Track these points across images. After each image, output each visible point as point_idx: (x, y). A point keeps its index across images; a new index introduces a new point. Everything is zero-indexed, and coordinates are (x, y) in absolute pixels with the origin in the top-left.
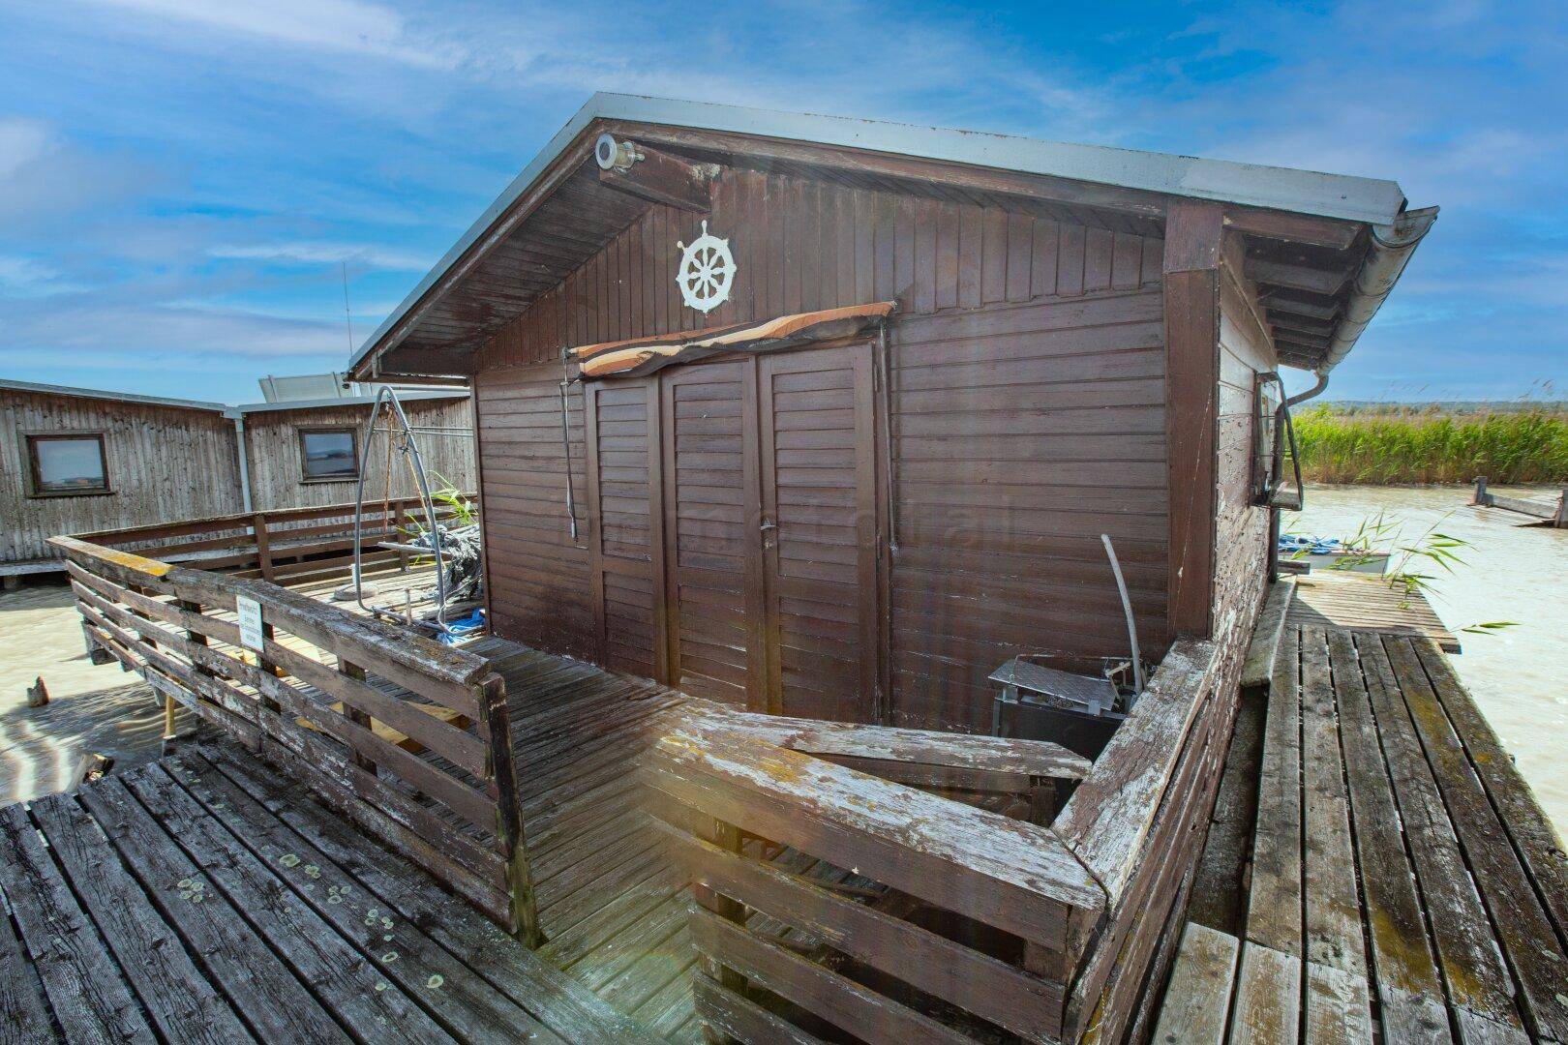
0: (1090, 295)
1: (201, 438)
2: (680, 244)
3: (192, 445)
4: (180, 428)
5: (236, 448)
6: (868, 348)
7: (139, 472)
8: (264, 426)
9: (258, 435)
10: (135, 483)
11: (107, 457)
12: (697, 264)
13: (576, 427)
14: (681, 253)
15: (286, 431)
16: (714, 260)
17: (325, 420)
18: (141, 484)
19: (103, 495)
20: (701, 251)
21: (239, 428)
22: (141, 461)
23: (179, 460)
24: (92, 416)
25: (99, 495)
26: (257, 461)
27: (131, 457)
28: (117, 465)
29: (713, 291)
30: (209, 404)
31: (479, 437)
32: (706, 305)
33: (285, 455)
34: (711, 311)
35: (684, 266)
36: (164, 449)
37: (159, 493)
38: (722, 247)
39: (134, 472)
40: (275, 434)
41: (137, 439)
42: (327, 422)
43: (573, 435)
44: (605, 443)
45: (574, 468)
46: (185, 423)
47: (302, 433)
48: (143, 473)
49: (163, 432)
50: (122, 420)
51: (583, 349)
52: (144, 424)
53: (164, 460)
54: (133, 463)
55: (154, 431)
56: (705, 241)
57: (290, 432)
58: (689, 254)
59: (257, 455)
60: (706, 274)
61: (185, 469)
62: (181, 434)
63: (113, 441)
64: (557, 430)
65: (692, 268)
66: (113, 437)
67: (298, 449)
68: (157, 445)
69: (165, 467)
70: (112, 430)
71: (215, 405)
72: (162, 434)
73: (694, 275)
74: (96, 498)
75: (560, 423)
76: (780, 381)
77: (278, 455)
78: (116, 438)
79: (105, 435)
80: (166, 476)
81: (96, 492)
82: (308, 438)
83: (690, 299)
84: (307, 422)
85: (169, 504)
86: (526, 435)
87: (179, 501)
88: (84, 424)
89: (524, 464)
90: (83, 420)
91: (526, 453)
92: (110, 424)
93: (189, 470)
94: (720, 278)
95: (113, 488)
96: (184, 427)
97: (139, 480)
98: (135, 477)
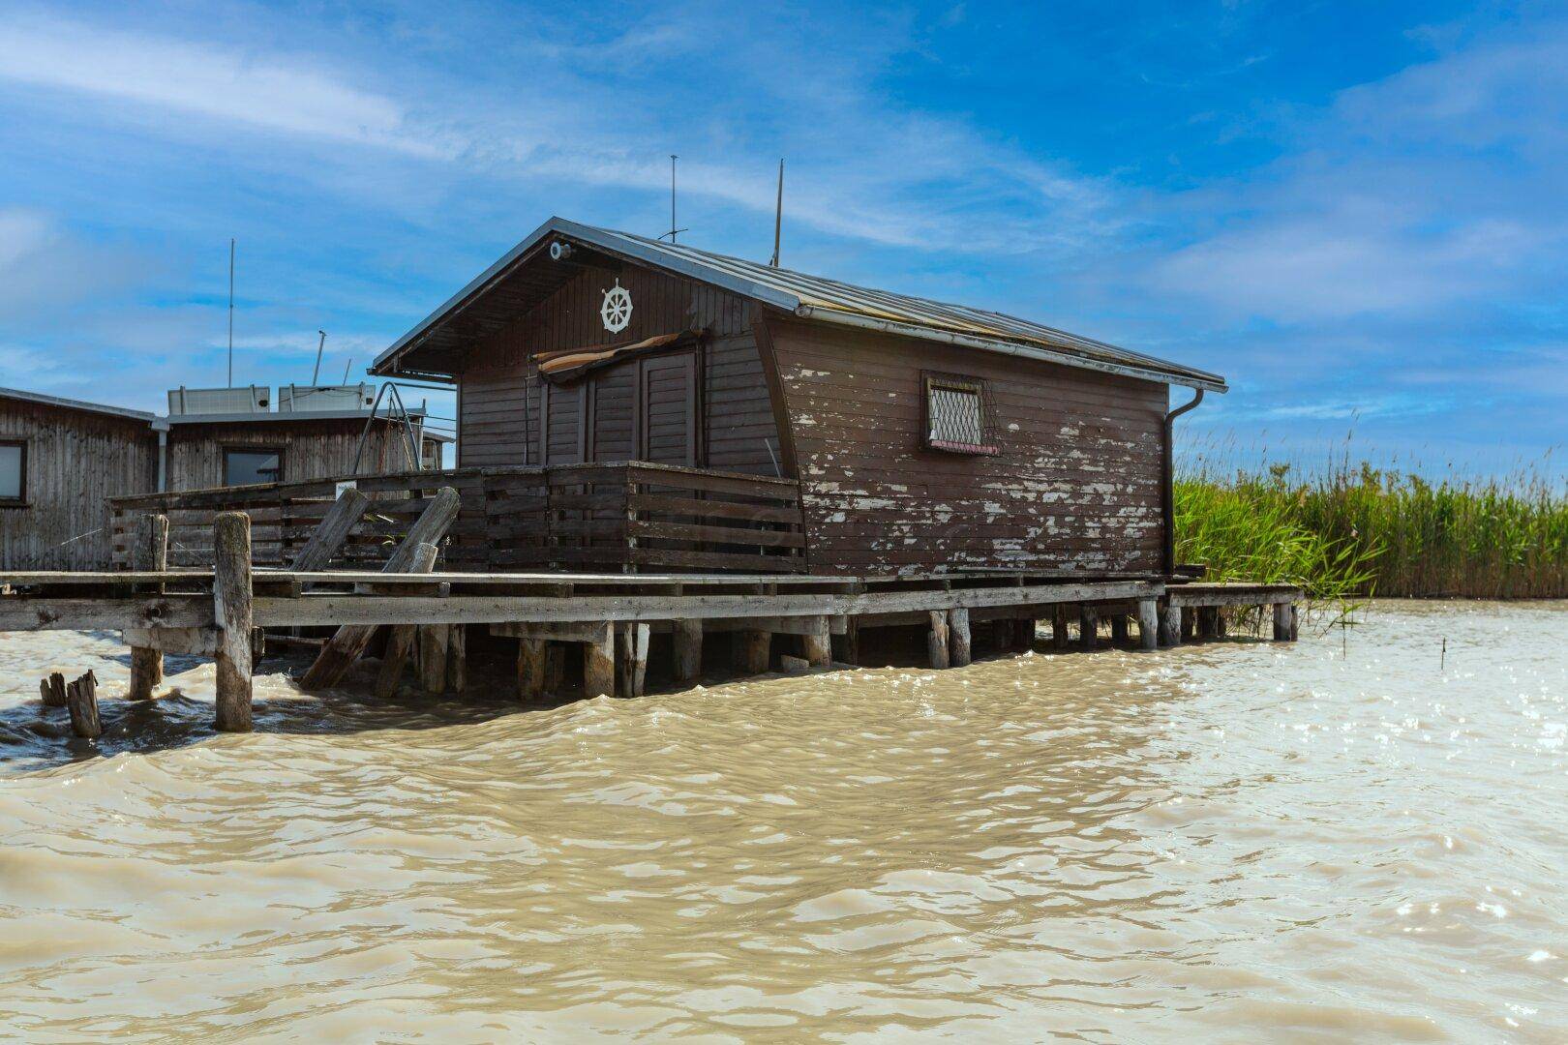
0: (746, 333)
1: (121, 452)
2: (603, 291)
3: (112, 458)
4: (103, 439)
5: (156, 464)
6: (693, 355)
7: (56, 484)
8: (187, 441)
9: (181, 450)
10: (51, 496)
11: (28, 466)
12: (612, 303)
13: (534, 409)
14: (604, 296)
15: (210, 448)
16: (621, 302)
17: (252, 437)
18: (56, 499)
19: (18, 507)
20: (614, 296)
21: (163, 441)
22: (60, 472)
23: (97, 473)
24: (20, 421)
25: (14, 508)
26: (175, 480)
27: (51, 467)
28: (36, 475)
29: (620, 321)
30: (139, 413)
31: (461, 421)
32: (616, 328)
33: (206, 475)
34: (618, 333)
35: (605, 305)
36: (83, 461)
37: (73, 509)
38: (626, 294)
39: (51, 484)
40: (197, 451)
41: (59, 449)
42: (254, 440)
43: (532, 415)
44: (552, 417)
45: (530, 439)
46: (109, 433)
47: (227, 450)
48: (60, 486)
49: (85, 442)
50: (47, 427)
51: (541, 355)
52: (68, 432)
53: (82, 473)
54: (51, 474)
55: (76, 441)
56: (617, 291)
57: (214, 449)
58: (608, 297)
59: (176, 474)
60: (617, 310)
61: (102, 484)
62: (102, 445)
63: (36, 450)
64: (521, 412)
65: (610, 306)
66: (36, 444)
67: (220, 469)
68: (77, 456)
69: (82, 481)
70: (36, 438)
71: (144, 414)
72: (84, 444)
73: (610, 310)
74: (11, 510)
75: (523, 407)
76: (652, 374)
77: (198, 475)
78: (38, 446)
79: (29, 442)
80: (81, 491)
81: (11, 504)
82: (231, 456)
83: (608, 325)
84: (233, 439)
85: (80, 522)
86: (498, 417)
87: (91, 519)
88: (11, 430)
89: (495, 439)
90: (11, 425)
91: (497, 431)
92: (35, 430)
93: (105, 486)
94: (624, 313)
95: (30, 500)
96: (106, 438)
97: (55, 494)
98: (51, 490)
